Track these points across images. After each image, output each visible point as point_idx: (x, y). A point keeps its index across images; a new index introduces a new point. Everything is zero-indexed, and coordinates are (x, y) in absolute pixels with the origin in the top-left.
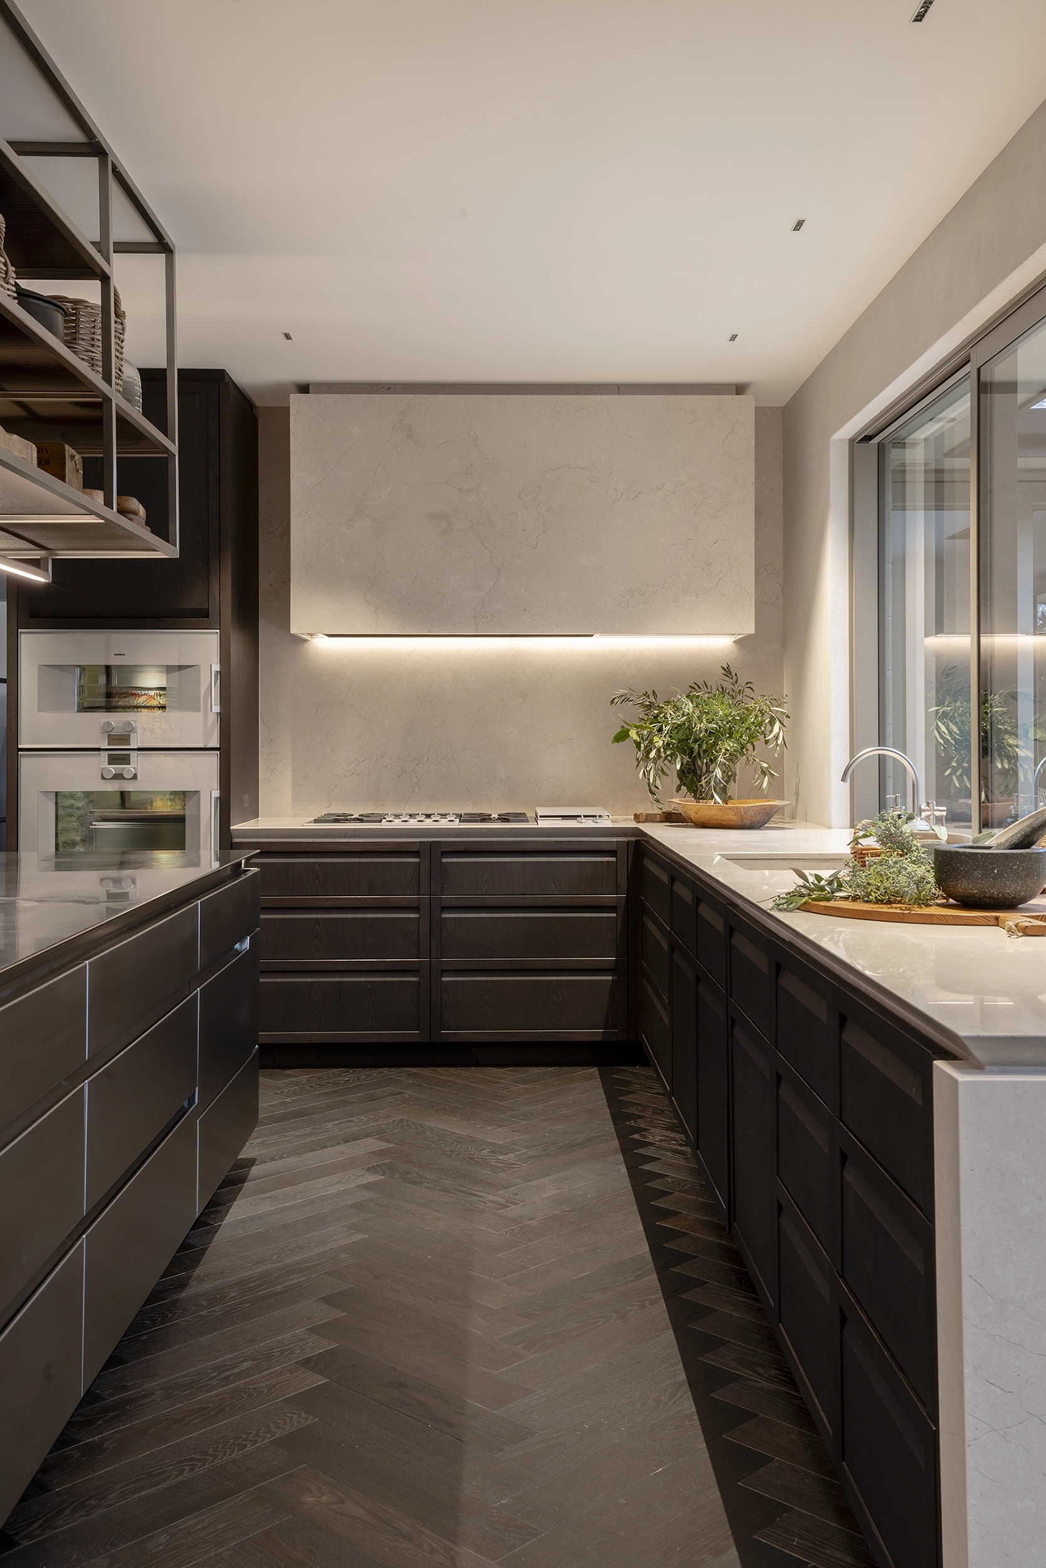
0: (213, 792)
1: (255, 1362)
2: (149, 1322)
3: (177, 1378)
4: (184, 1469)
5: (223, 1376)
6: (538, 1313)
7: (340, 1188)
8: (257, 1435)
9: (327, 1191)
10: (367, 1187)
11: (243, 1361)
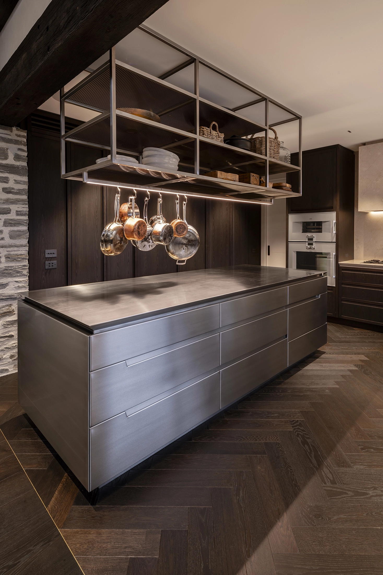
0: (333, 253)
1: (279, 415)
2: (264, 391)
3: (258, 411)
4: (238, 439)
5: (268, 415)
6: (376, 437)
7: (343, 368)
8: (262, 439)
9: (338, 368)
10: (351, 371)
11: (276, 413)
